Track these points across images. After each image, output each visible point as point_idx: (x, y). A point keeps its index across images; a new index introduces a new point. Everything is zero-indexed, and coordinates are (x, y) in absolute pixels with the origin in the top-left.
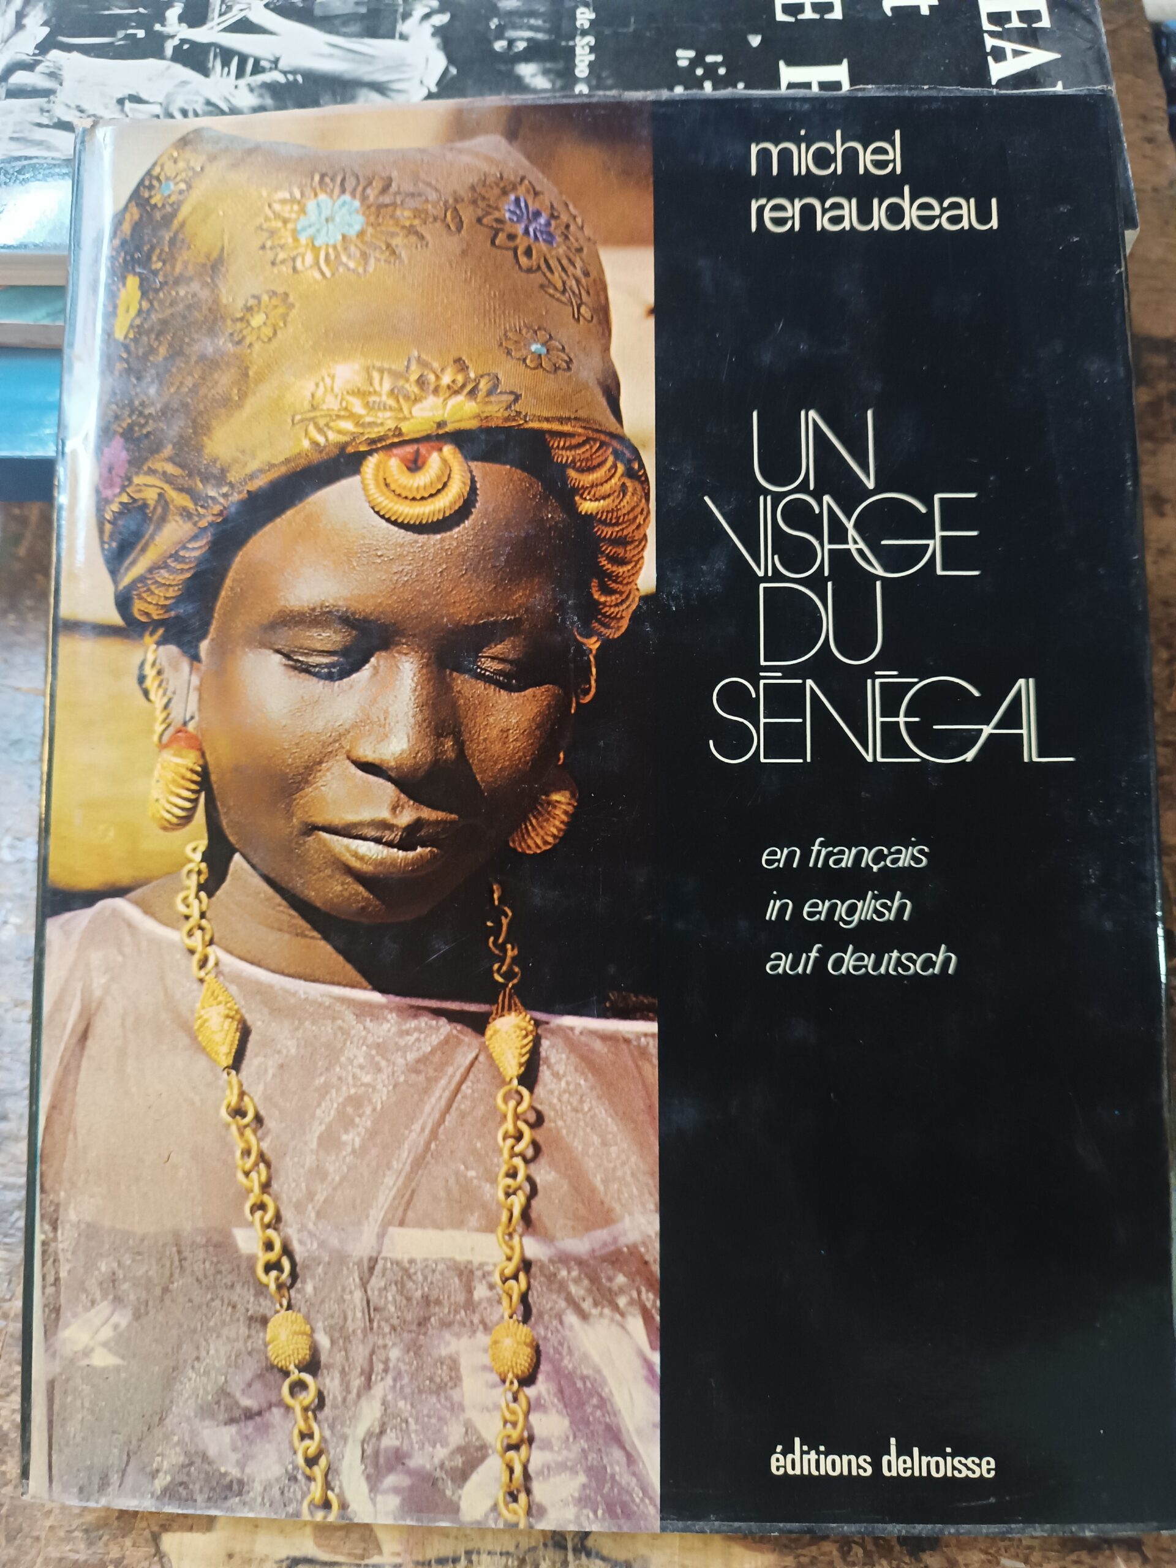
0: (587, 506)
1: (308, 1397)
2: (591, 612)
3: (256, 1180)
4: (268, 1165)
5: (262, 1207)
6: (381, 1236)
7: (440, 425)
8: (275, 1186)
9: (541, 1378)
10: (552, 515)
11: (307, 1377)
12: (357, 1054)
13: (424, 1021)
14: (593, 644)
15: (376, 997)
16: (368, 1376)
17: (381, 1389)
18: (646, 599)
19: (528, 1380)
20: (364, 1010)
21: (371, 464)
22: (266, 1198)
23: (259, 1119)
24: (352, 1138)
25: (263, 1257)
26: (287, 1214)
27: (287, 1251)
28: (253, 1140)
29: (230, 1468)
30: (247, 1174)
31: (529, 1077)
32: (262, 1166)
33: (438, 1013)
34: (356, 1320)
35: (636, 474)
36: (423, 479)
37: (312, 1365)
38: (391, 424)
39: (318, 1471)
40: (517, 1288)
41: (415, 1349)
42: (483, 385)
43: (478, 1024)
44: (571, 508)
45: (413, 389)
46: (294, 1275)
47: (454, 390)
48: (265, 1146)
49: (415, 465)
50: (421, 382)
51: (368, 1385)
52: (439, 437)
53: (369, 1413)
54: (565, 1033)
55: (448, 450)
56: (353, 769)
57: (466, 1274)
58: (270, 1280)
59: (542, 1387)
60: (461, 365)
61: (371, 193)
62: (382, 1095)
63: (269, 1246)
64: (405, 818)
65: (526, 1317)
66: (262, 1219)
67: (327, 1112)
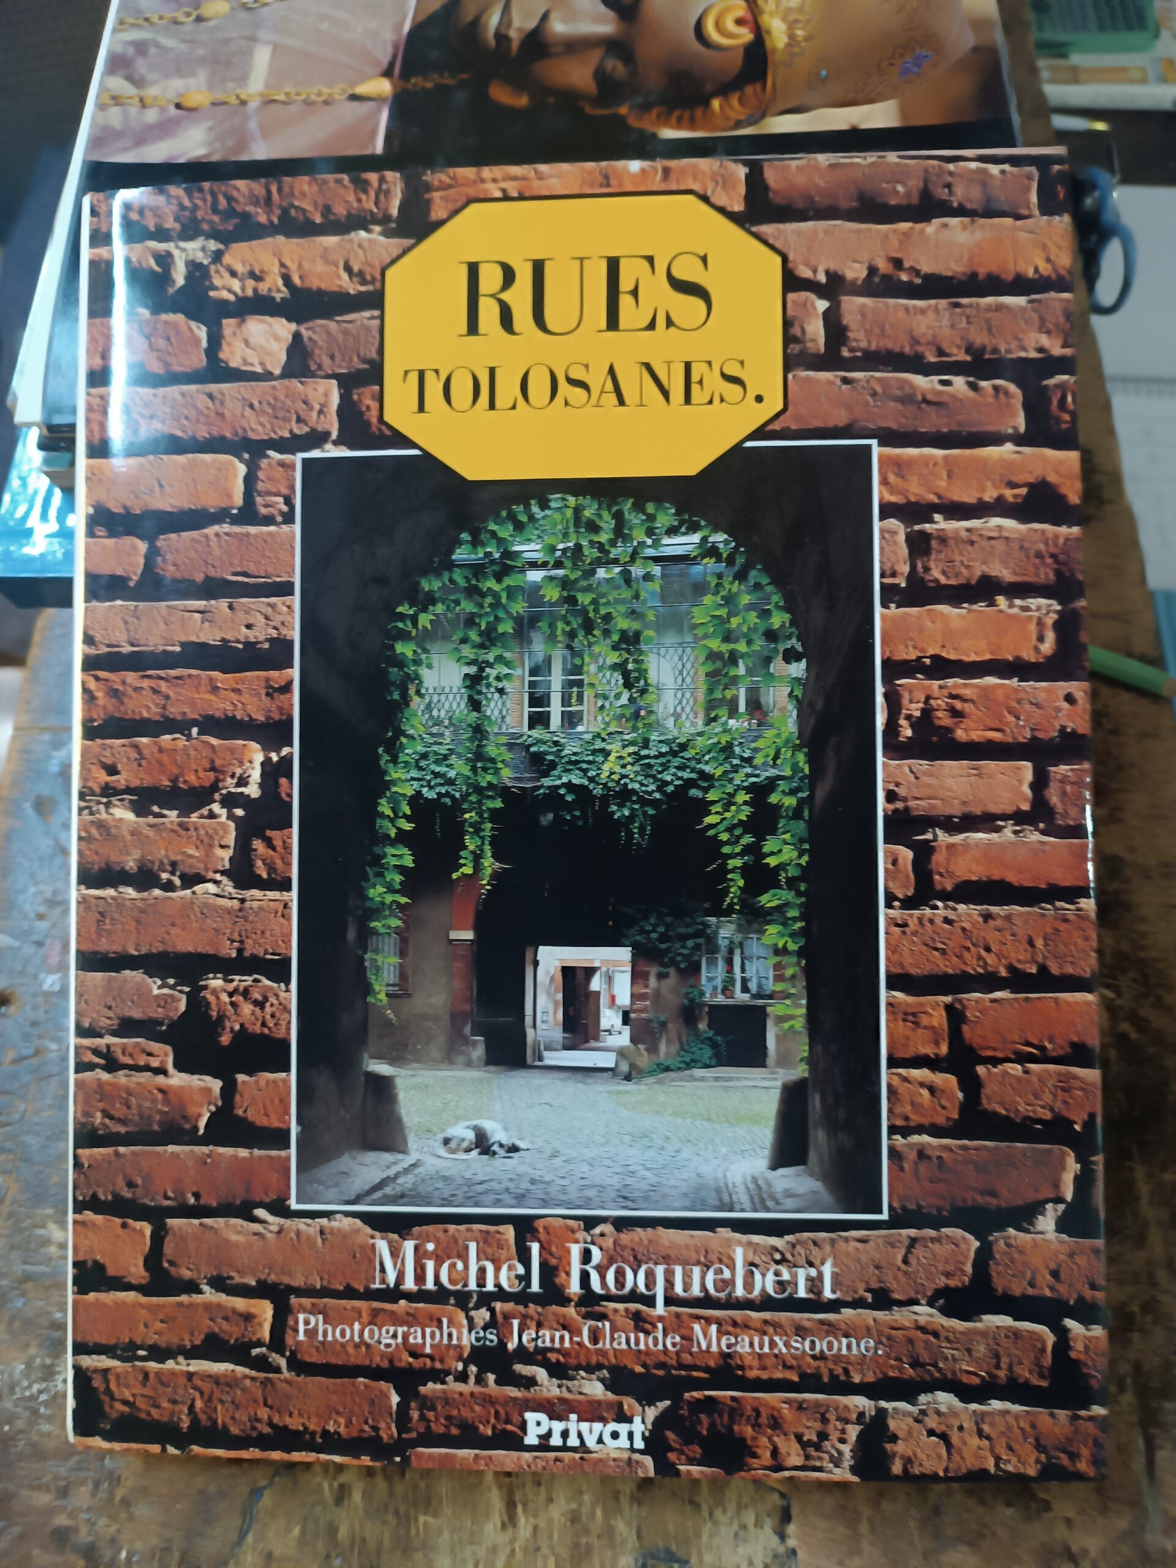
0: (716, 104)
1: (182, 18)
2: (646, 107)
6: (268, 42)
7: (768, 32)
9: (179, 112)
10: (709, 87)
11: (193, 17)
12: (373, 23)
13: (390, 50)
14: (623, 110)
16: (191, 42)
17: (183, 47)
18: (654, 136)
19: (178, 106)
24: (325, 26)
26: (284, 4)
27: (263, 5)
31: (354, 97)
33: (395, 58)
34: (221, 35)
35: (738, 125)
36: (730, 25)
37: (199, 19)
38: (767, 10)
39: (141, 22)
40: (233, 100)
41: (202, 60)
42: (795, 50)
43: (388, 73)
44: (715, 94)
45: (792, 17)
46: (250, 9)
47: (791, 36)
49: (739, 22)
50: (796, 21)
51: (185, 41)
52: (759, 33)
53: (168, 42)
54: (379, 111)
55: (750, 37)
56: (543, 11)
57: (243, 79)
59: (173, 111)
60: (807, 39)
62: (347, 36)
64: (513, 34)
65: (214, 104)
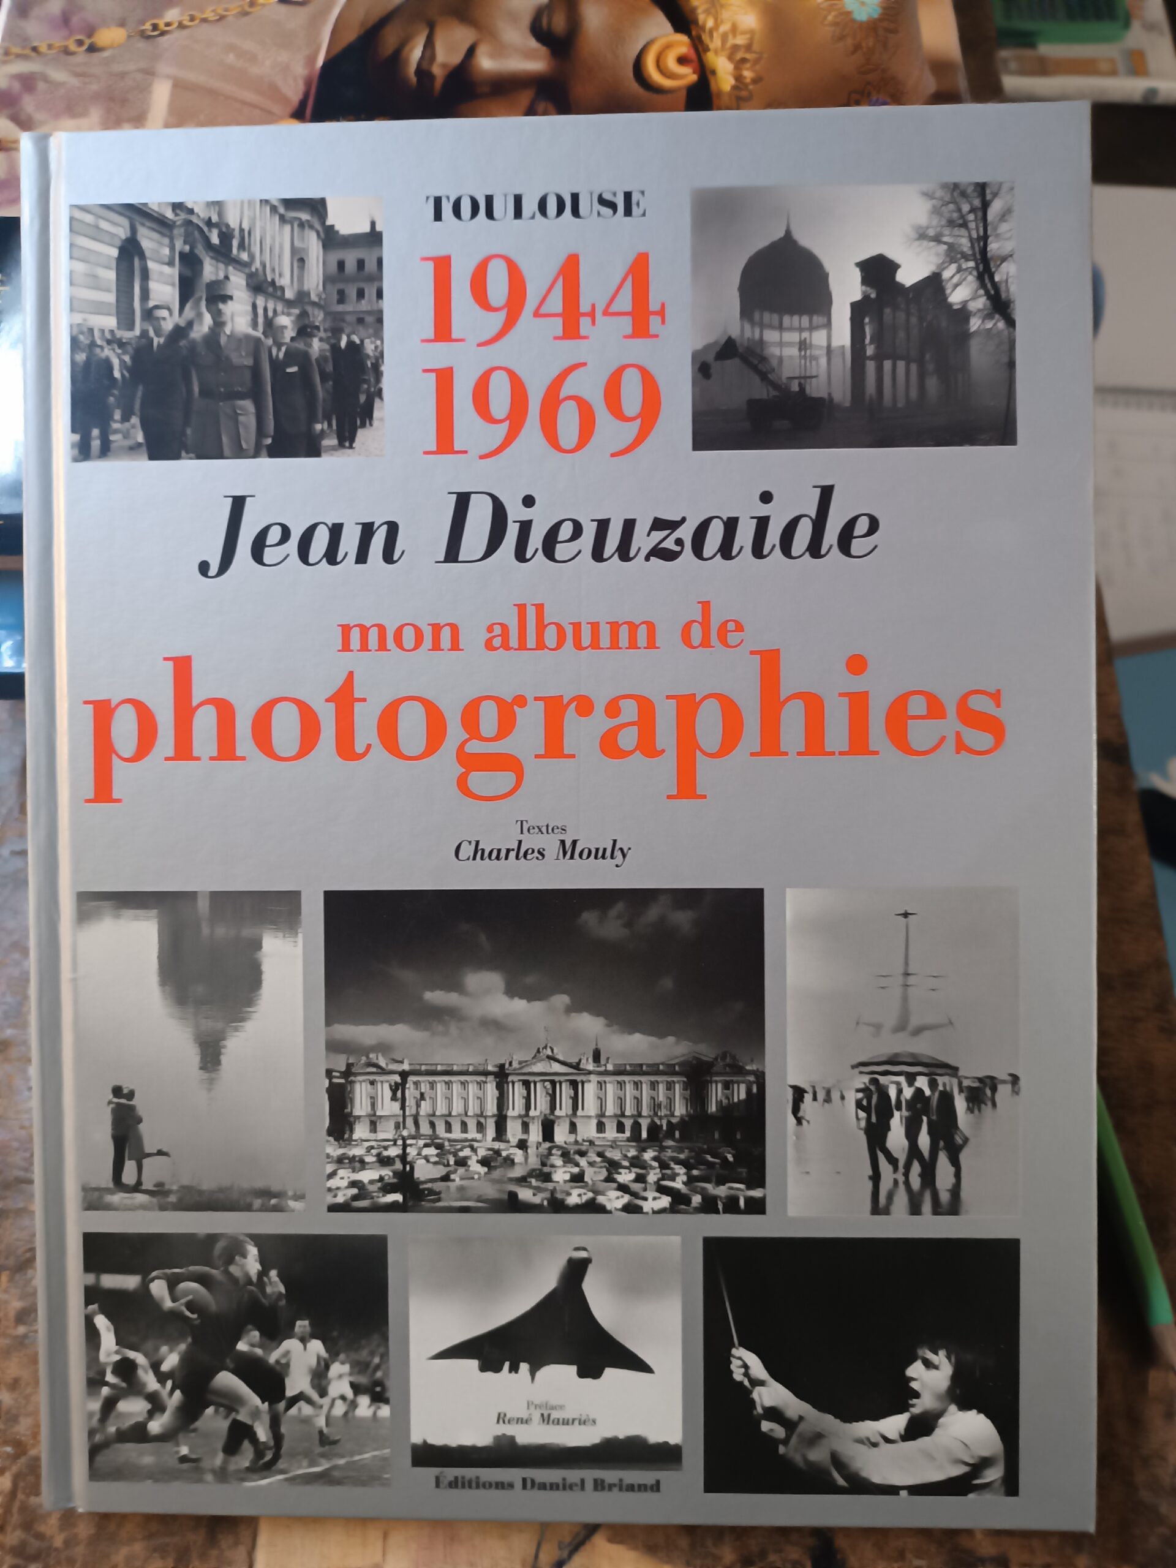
1: (73, 47)
3: (209, 15)
4: (218, 20)
5: (192, 19)
6: (168, 77)
7: (714, 72)
8: (205, 26)
11: (85, 47)
12: (284, 57)
15: (320, 62)
16: (84, 75)
17: (74, 81)
20: (312, 59)
21: (683, 38)
22: (197, 22)
23: (245, 14)
24: (231, 58)
25: (161, 24)
26: (185, 32)
27: (163, 33)
28: (233, 13)
29: (36, 12)
30: (213, 11)
32: (217, 18)
33: (306, 95)
34: (117, 68)
36: (671, 64)
37: (92, 49)
38: (712, 46)
39: (28, 52)
41: (96, 97)
42: (744, 93)
43: (298, 113)
45: (739, 55)
46: (149, 37)
47: (738, 78)
48: (230, 19)
49: (682, 60)
50: (744, 60)
51: (76, 75)
52: (704, 73)
53: (58, 75)
55: (694, 78)
56: (469, 43)
58: (148, 26)
60: (755, 81)
61: (886, 24)
62: (255, 71)
63: (168, 24)
66: (185, 20)
67: (248, 45)
